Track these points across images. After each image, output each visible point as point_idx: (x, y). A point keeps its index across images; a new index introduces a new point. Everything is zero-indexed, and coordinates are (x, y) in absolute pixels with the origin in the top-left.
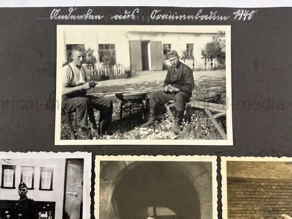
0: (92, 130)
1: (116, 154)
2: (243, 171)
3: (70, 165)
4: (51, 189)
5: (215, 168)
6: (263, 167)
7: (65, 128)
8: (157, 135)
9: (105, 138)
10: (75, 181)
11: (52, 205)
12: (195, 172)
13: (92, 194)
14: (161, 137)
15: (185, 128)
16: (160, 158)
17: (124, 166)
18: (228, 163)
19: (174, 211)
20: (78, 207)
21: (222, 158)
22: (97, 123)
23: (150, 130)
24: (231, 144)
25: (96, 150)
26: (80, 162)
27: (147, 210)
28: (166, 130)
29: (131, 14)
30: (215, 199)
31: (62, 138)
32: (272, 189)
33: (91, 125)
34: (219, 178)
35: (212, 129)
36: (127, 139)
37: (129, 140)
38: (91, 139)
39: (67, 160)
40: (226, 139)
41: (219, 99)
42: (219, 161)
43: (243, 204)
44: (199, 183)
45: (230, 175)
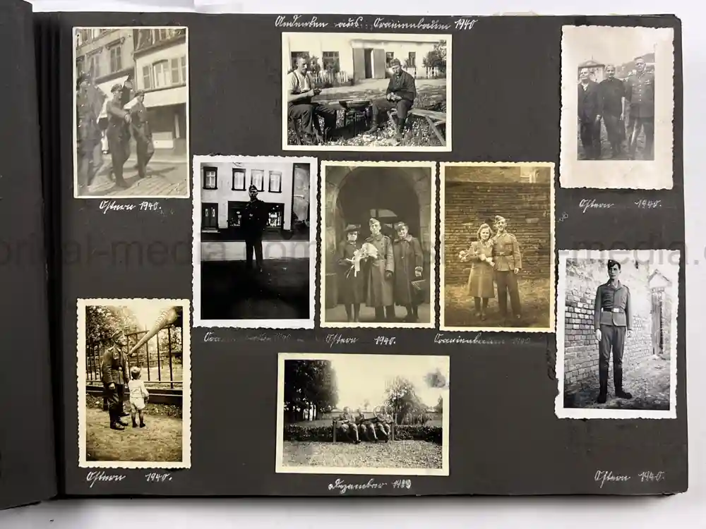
0: (317, 136)
1: (340, 160)
2: (461, 176)
3: (297, 169)
4: (280, 192)
5: (434, 173)
6: (479, 172)
7: (292, 135)
8: (379, 142)
9: (330, 144)
10: (302, 184)
11: (282, 206)
12: (416, 177)
13: (319, 197)
14: (383, 144)
15: (406, 136)
16: (382, 164)
17: (347, 172)
18: (447, 168)
19: (396, 214)
20: (305, 207)
21: (441, 163)
22: (322, 129)
23: (373, 137)
24: (450, 150)
25: (321, 156)
26: (307, 166)
27: (369, 212)
28: (388, 137)
29: (354, 22)
30: (434, 201)
31: (289, 144)
32: (487, 192)
33: (316, 132)
34: (438, 182)
35: (432, 136)
36: (351, 145)
37: (353, 147)
38: (317, 144)
39: (295, 164)
40: (445, 145)
41: (439, 107)
42: (438, 166)
43: (460, 206)
44: (420, 186)
45: (449, 180)
